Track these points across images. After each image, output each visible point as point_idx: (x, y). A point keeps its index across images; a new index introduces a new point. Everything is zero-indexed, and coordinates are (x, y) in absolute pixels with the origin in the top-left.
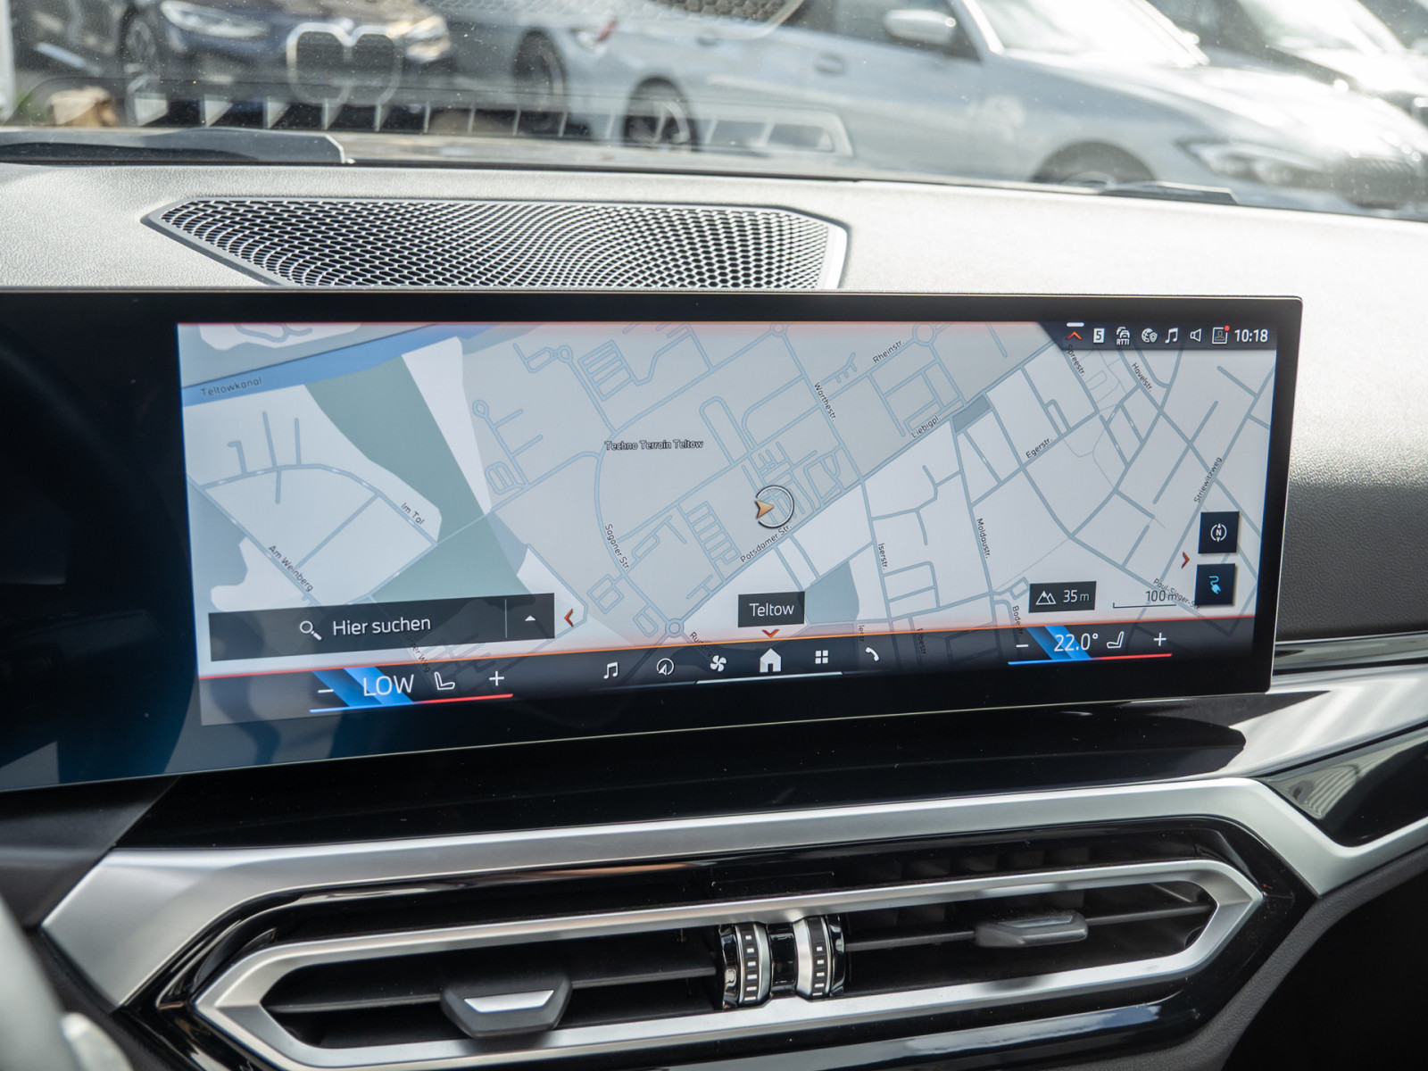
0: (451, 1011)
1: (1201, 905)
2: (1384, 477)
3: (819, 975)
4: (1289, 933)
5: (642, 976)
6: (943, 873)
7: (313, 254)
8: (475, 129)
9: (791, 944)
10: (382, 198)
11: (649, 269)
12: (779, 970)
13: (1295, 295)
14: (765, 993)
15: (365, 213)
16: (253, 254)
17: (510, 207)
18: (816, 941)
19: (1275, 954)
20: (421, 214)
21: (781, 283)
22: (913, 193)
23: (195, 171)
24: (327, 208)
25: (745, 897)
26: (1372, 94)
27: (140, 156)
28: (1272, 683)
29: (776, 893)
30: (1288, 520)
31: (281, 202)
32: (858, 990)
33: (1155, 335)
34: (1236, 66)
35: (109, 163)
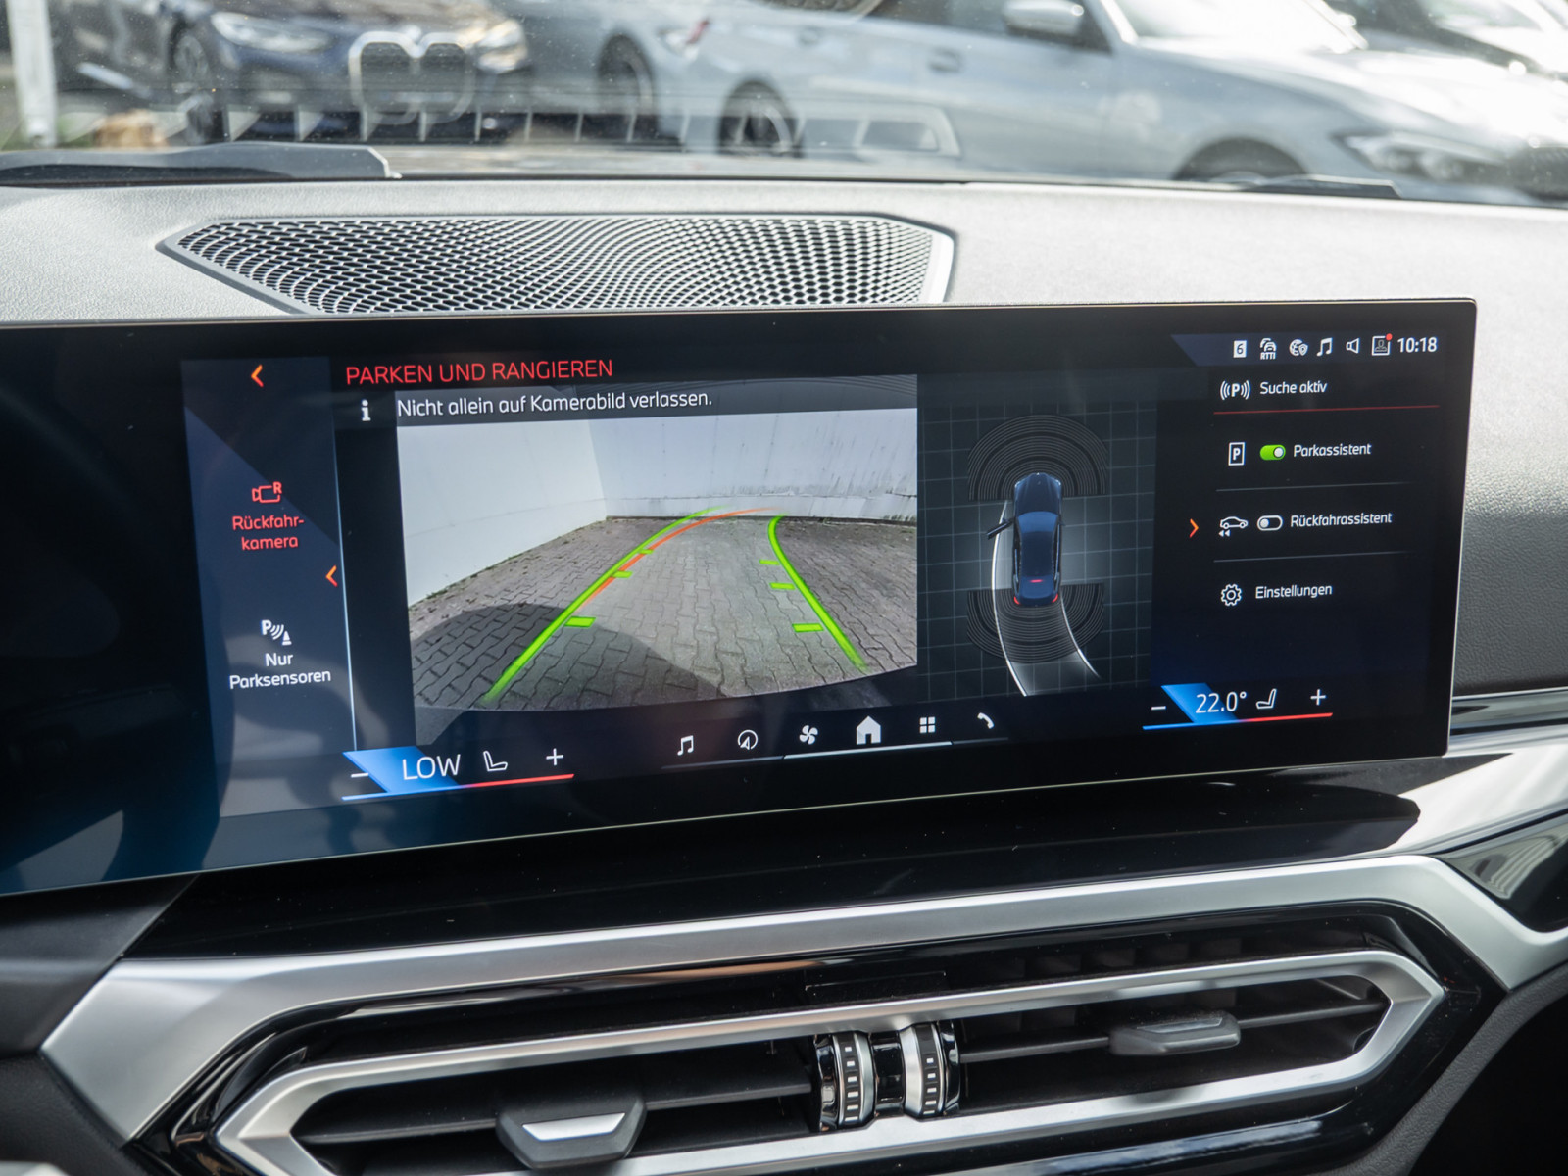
0: (507, 1137)
1: (1373, 1003)
3: (930, 1090)
4: (1475, 1033)
5: (726, 1094)
6: (1072, 971)
7: (346, 279)
8: (533, 135)
9: (898, 1054)
10: (427, 215)
11: (727, 287)
12: (884, 1084)
13: (1468, 296)
14: (868, 1113)
15: (407, 232)
16: (279, 281)
17: (571, 222)
18: (925, 1052)
19: (1459, 1058)
20: (471, 232)
21: (878, 299)
22: (1029, 194)
23: (218, 191)
24: (365, 228)
25: (843, 1003)
26: (1552, 76)
27: (159, 176)
28: (1449, 746)
29: (879, 997)
30: (1465, 557)
31: (314, 223)
32: (976, 1107)
33: (1306, 347)
34: (1399, 51)
35: (124, 184)
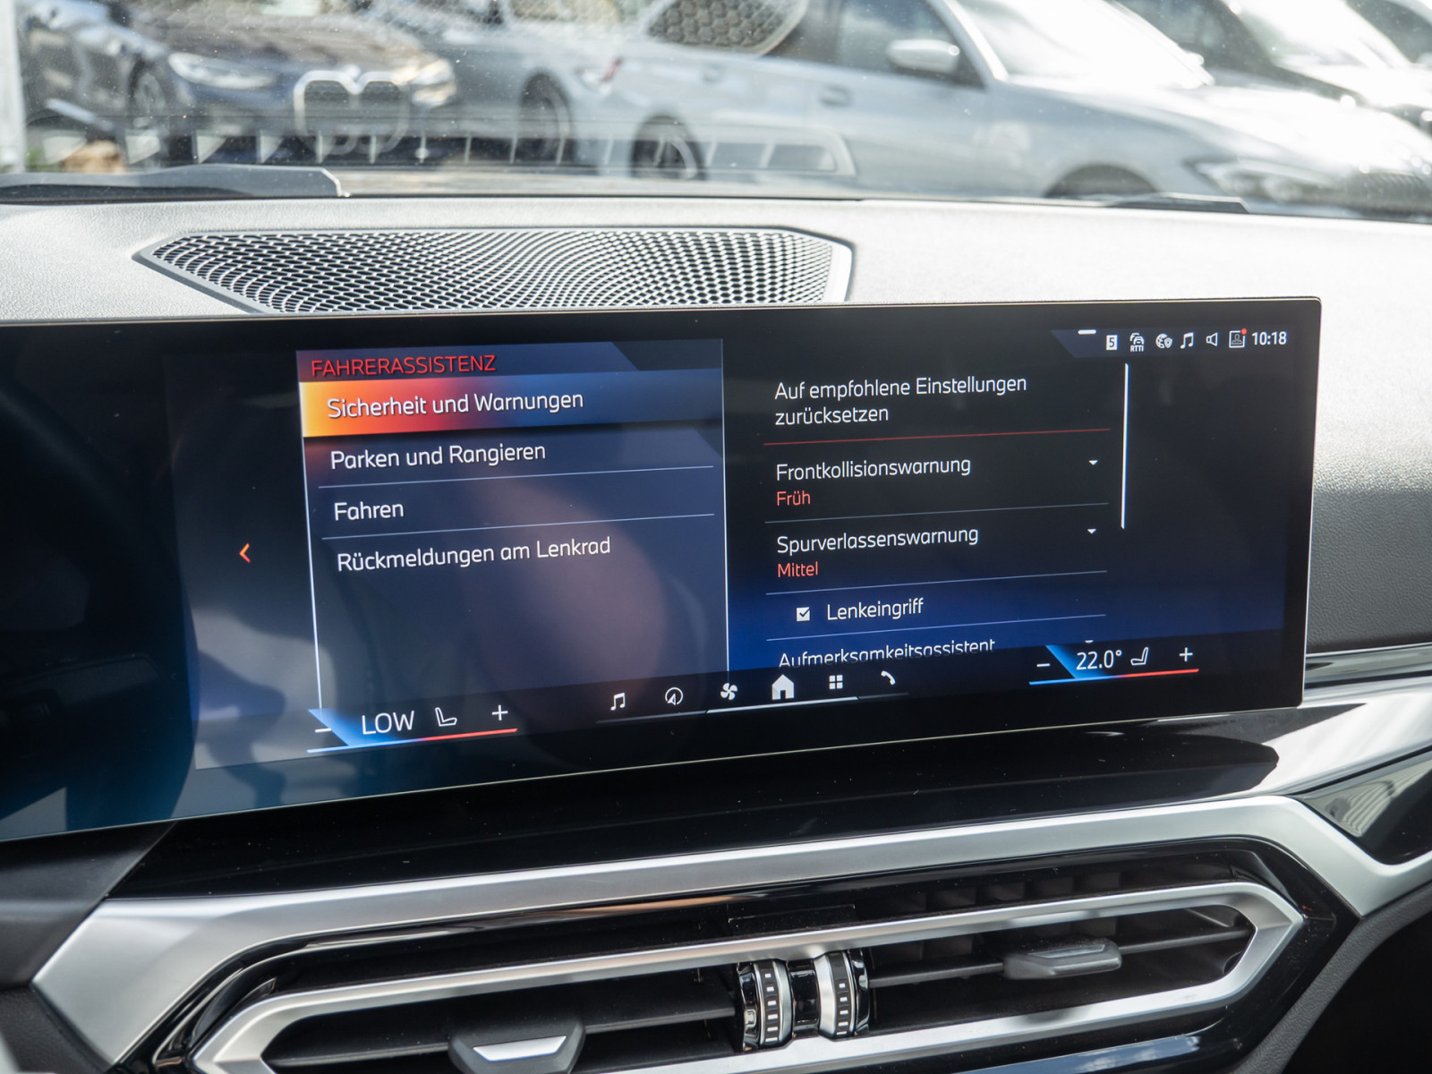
0: (460, 1059)
1: (1239, 930)
2: (1411, 481)
3: (842, 1012)
4: (1332, 956)
5: (658, 1018)
6: (969, 903)
7: (306, 286)
9: (812, 980)
10: (377, 229)
11: (649, 291)
12: (801, 1007)
13: (1314, 295)
14: (787, 1034)
15: (360, 244)
16: (246, 287)
17: (508, 234)
18: (838, 978)
19: (1318, 979)
20: (417, 244)
21: (785, 301)
23: (188, 207)
24: (321, 240)
25: (763, 934)
27: (133, 194)
28: (1304, 698)
29: (795, 928)
30: (1315, 528)
31: (275, 236)
32: (883, 1028)
33: (1170, 341)
34: (1241, 85)
35: (102, 202)
